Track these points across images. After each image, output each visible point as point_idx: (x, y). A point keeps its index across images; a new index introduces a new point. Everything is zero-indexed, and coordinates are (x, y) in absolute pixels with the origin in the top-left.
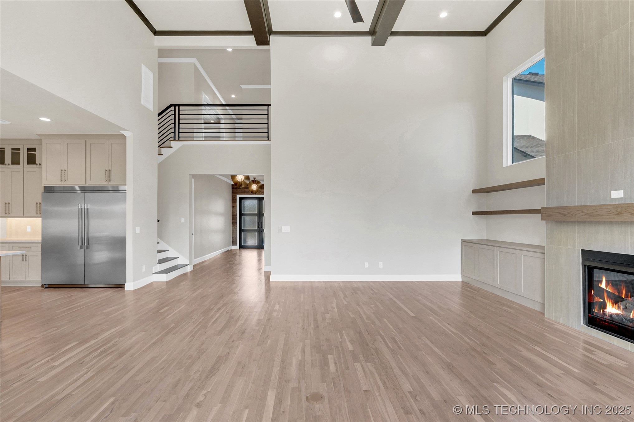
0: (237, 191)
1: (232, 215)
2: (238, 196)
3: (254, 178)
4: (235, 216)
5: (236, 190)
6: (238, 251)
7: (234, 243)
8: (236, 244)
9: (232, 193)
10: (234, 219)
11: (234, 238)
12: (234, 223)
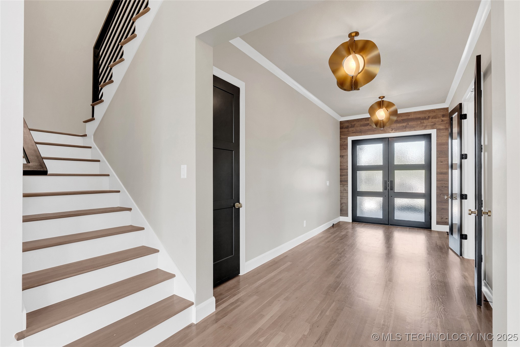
0: (348, 131)
1: (341, 169)
2: (350, 139)
3: (380, 98)
4: (345, 171)
5: (346, 130)
6: (350, 226)
7: (343, 212)
8: (346, 215)
9: (340, 134)
10: (344, 175)
11: (344, 205)
12: (343, 181)
